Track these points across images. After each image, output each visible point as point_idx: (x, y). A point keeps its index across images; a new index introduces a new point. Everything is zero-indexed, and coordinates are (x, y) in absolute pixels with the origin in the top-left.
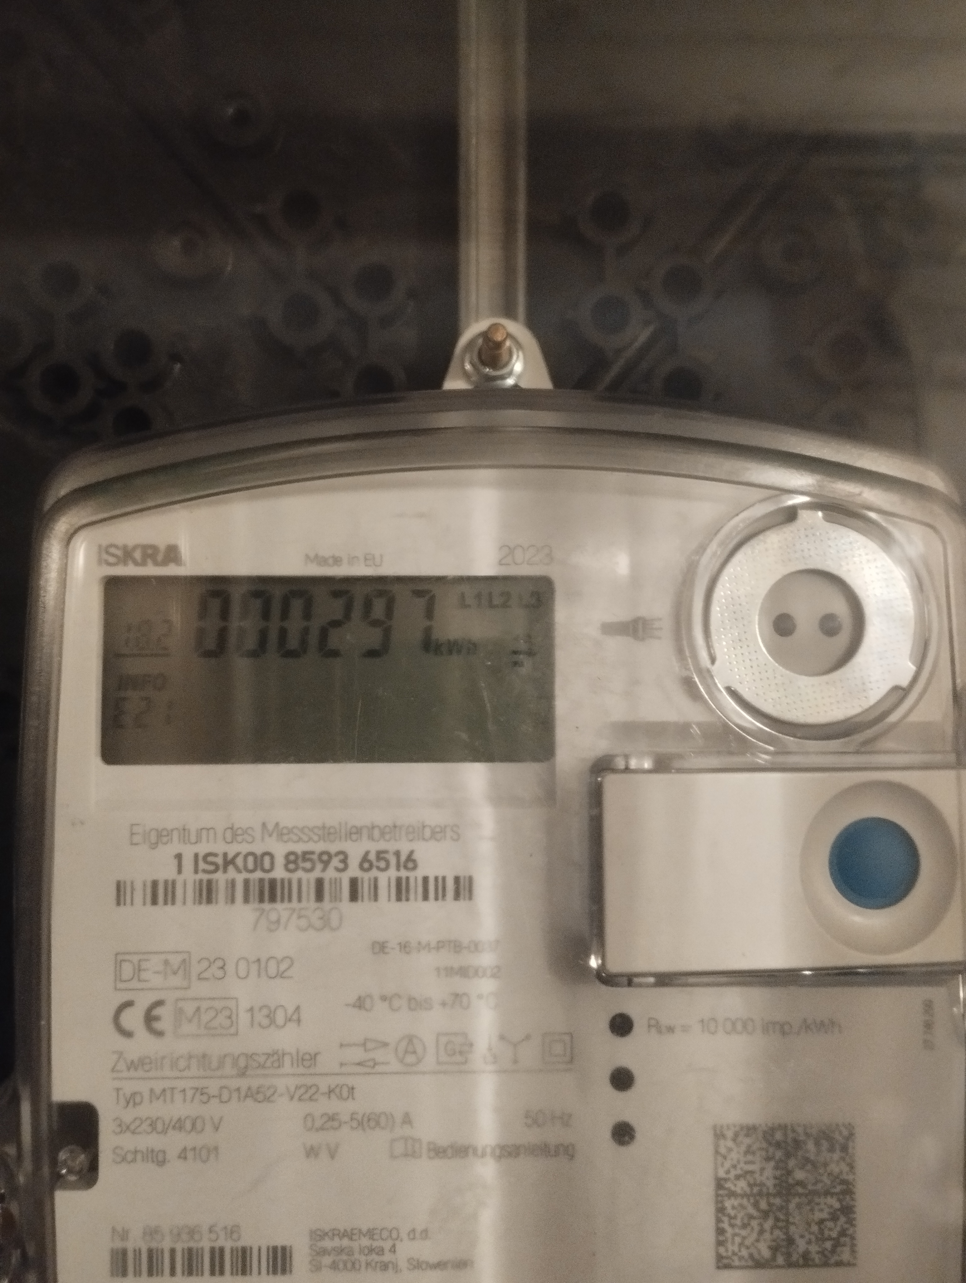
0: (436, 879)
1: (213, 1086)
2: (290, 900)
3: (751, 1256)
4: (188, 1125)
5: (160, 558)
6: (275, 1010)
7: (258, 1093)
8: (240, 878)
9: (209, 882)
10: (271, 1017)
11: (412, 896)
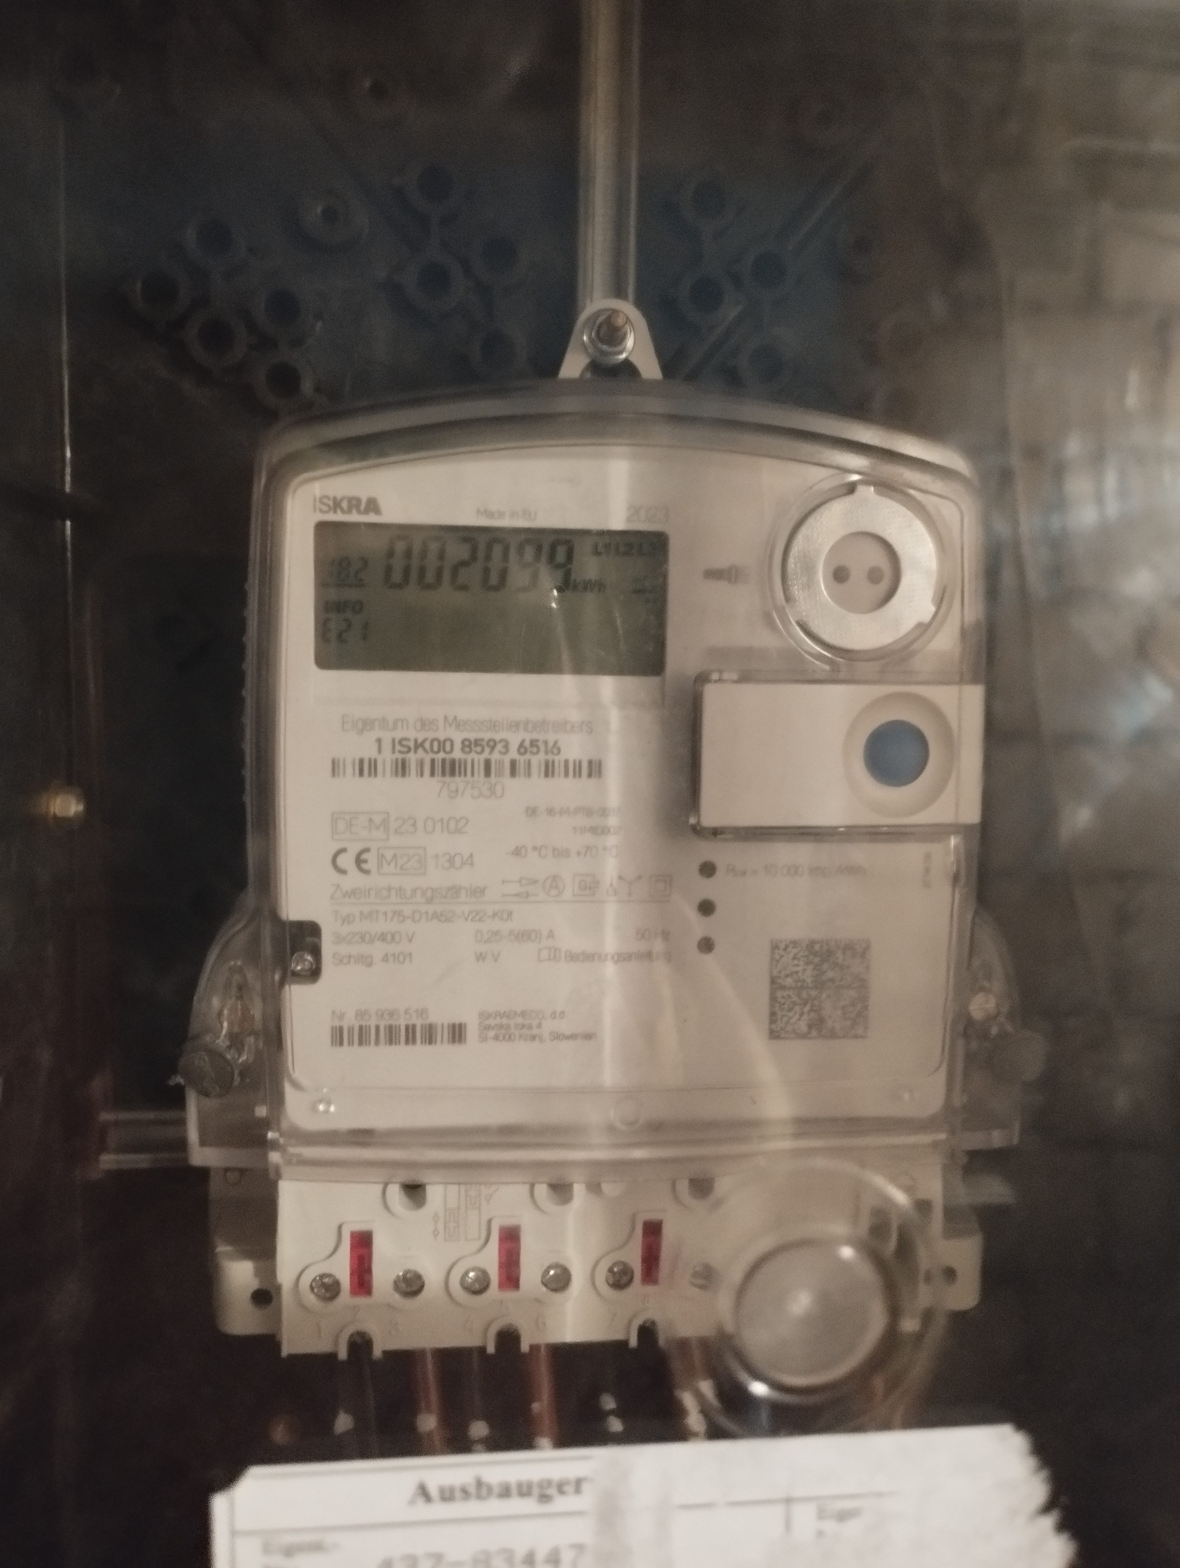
0: (575, 762)
1: (407, 910)
3: (794, 1031)
4: (389, 937)
5: (362, 507)
6: (455, 855)
7: (441, 915)
8: (428, 758)
9: (404, 762)
10: (451, 861)
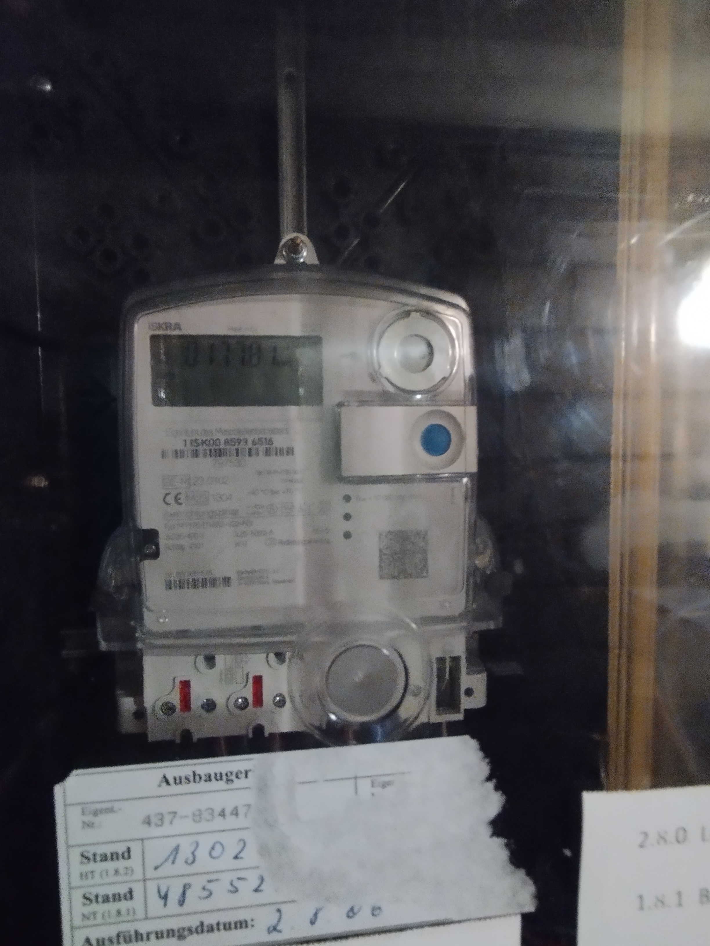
0: (280, 448)
1: (201, 522)
2: (227, 456)
3: (391, 575)
4: (192, 536)
5: (173, 328)
6: (222, 495)
7: (217, 524)
8: (208, 448)
9: (196, 450)
10: (221, 498)
11: (271, 454)
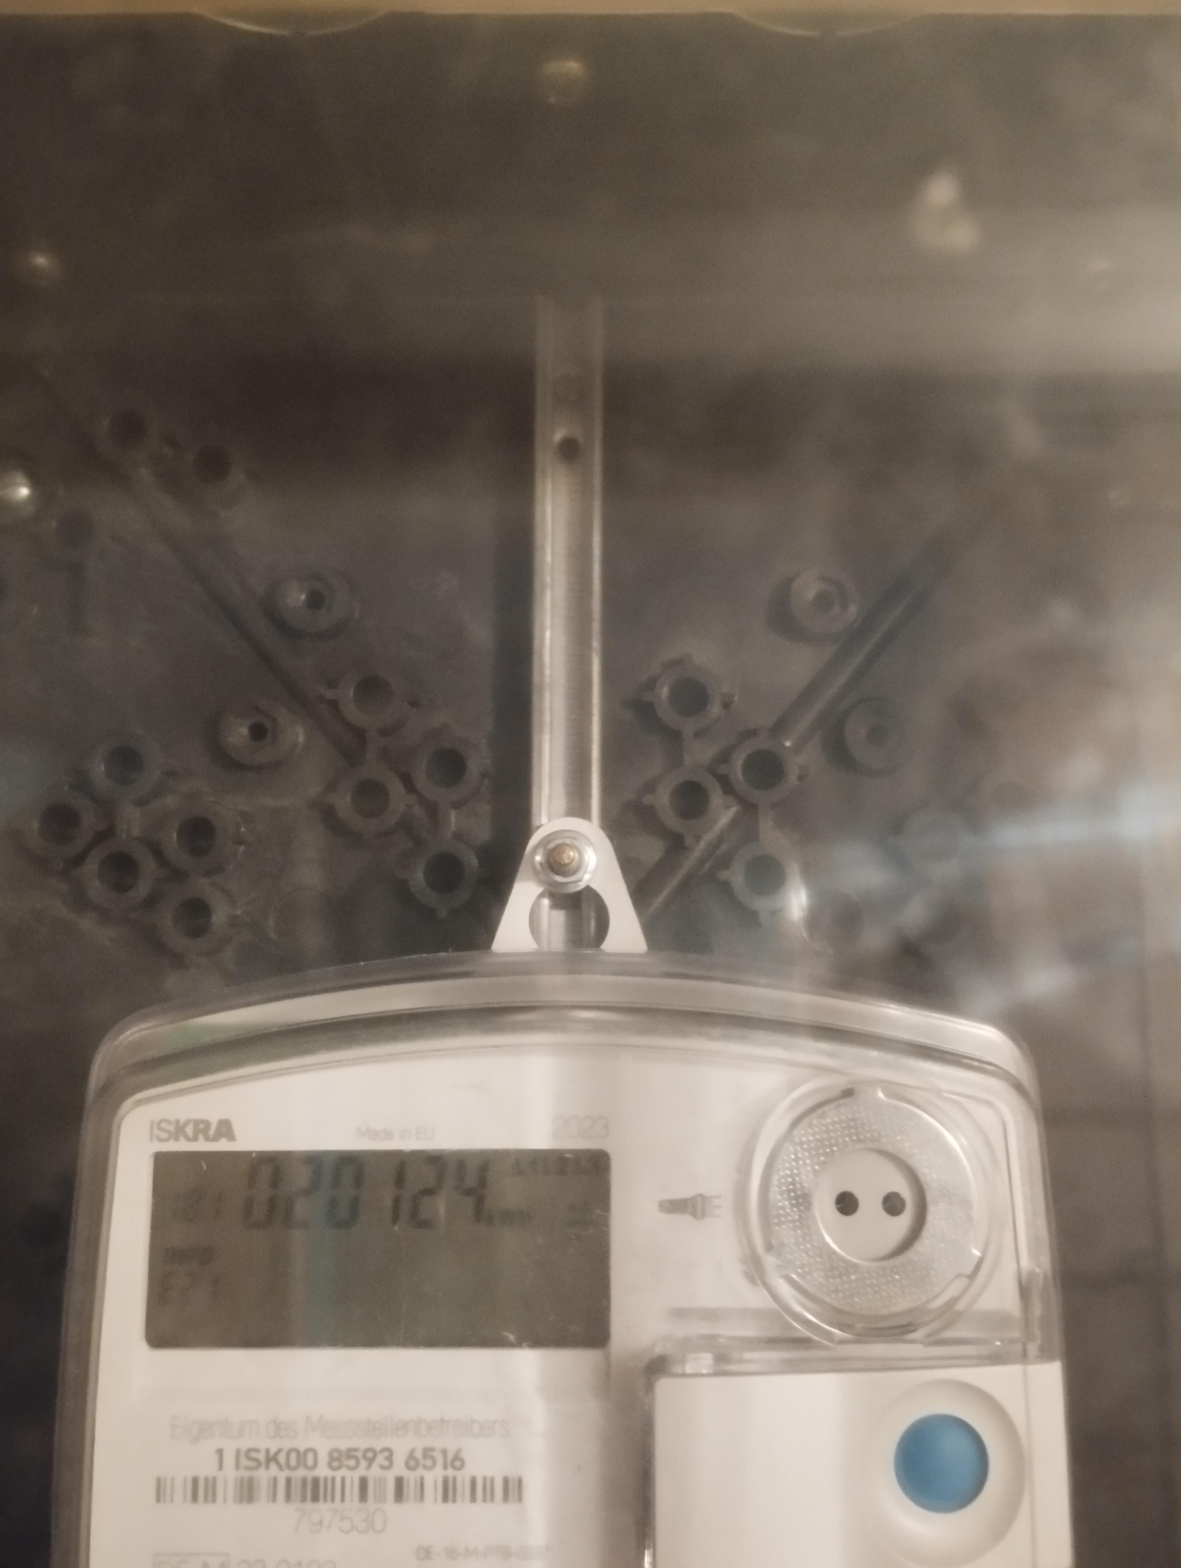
0: (485, 1479)
2: (333, 1500)
5: (212, 1132)
8: (282, 1476)
9: (251, 1480)
11: (459, 1498)
